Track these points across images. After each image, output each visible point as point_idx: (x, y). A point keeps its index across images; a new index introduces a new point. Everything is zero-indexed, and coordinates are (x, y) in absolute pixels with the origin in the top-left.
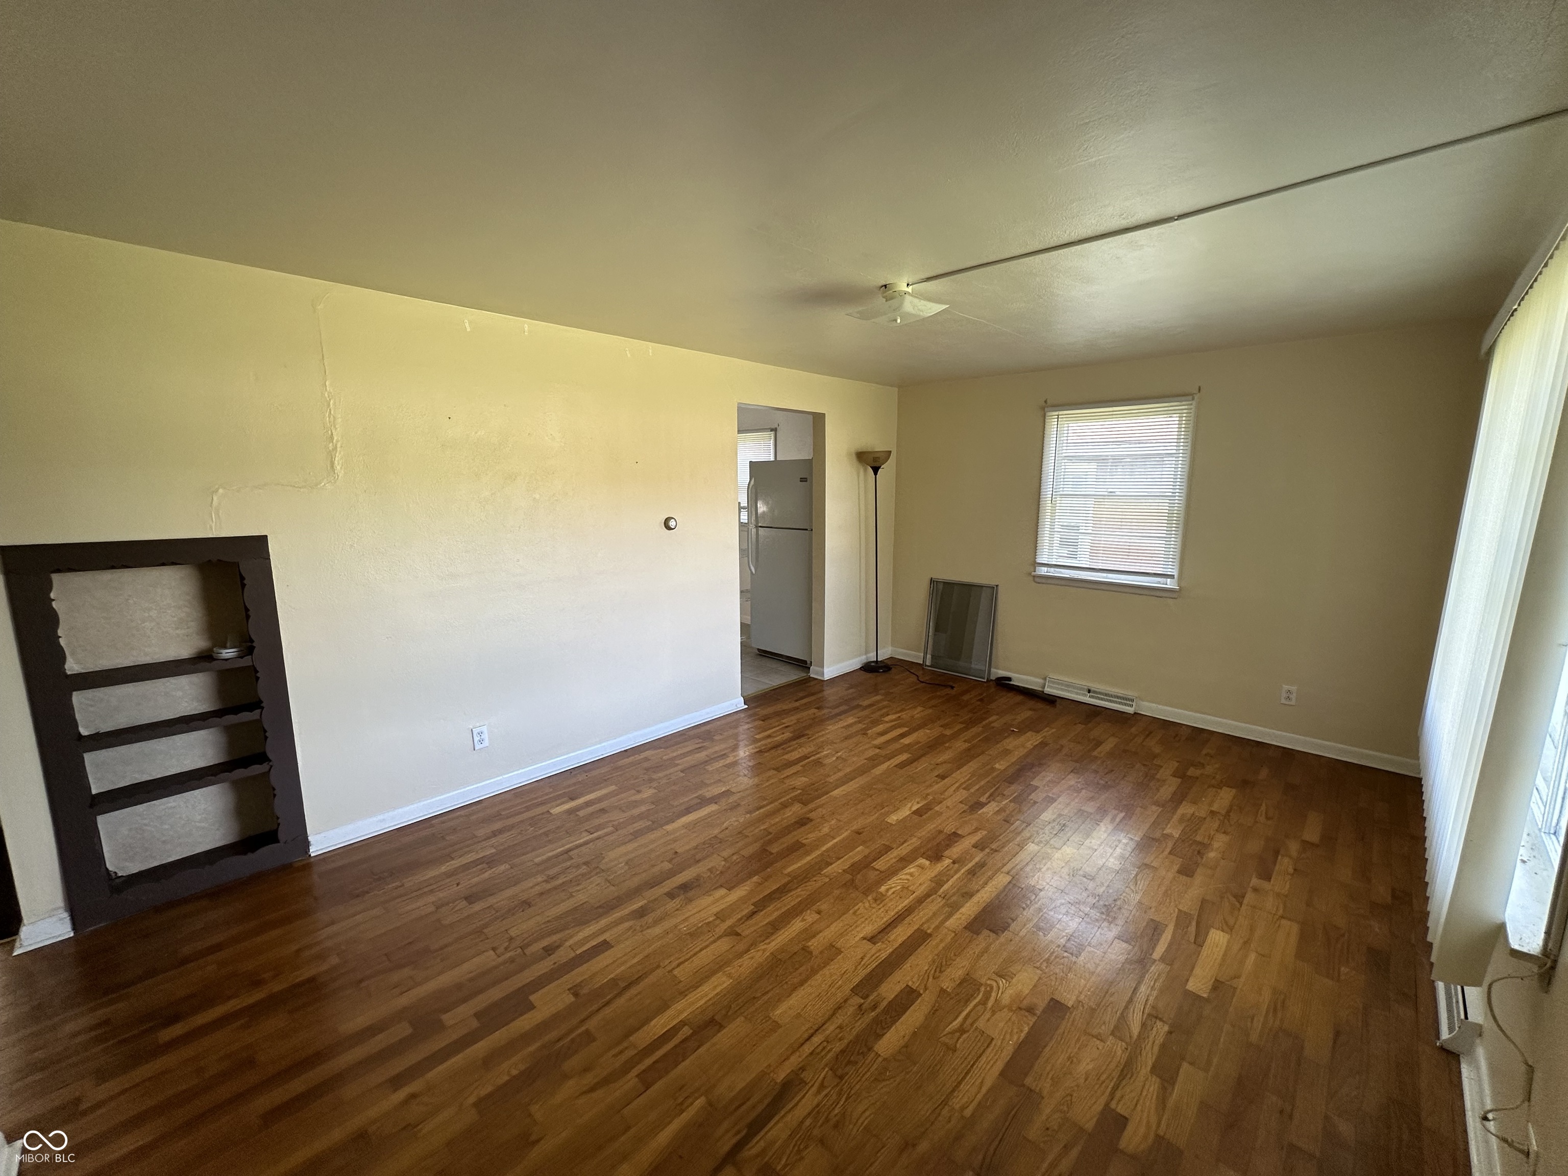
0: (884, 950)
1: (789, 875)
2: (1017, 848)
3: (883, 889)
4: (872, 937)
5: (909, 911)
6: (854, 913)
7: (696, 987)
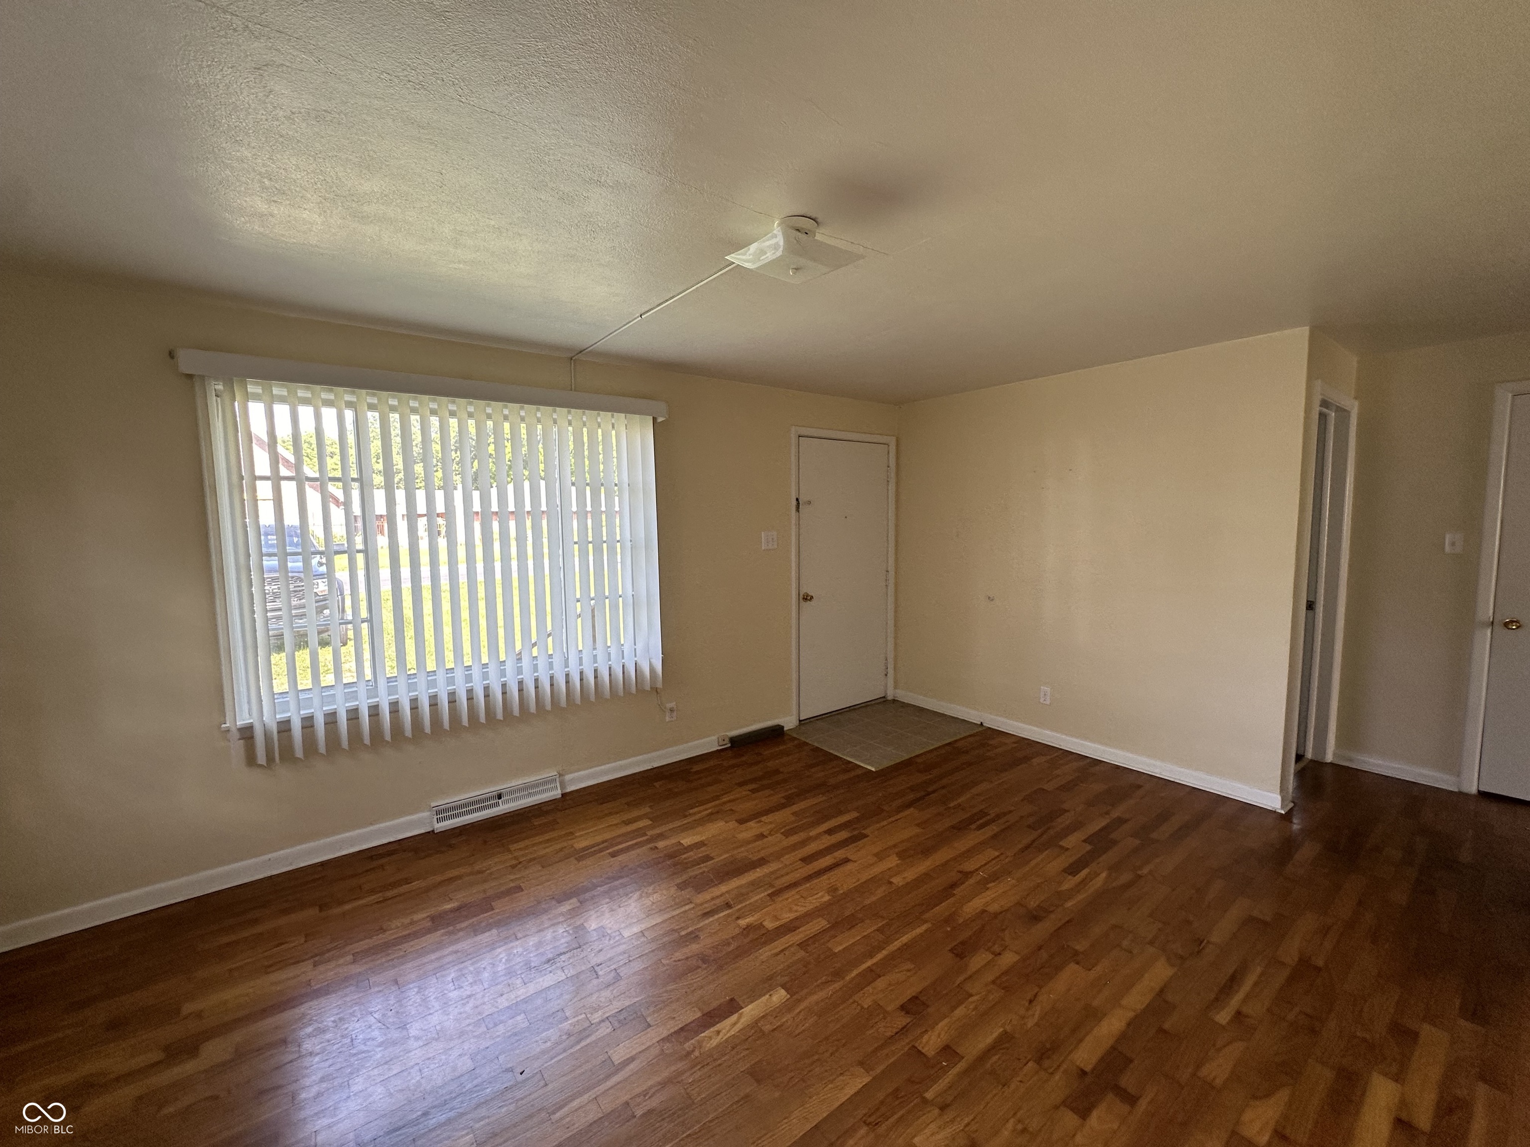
0: (840, 854)
1: (926, 922)
2: (646, 934)
3: (827, 898)
4: (846, 862)
5: (809, 878)
6: (858, 880)
7: (982, 843)
